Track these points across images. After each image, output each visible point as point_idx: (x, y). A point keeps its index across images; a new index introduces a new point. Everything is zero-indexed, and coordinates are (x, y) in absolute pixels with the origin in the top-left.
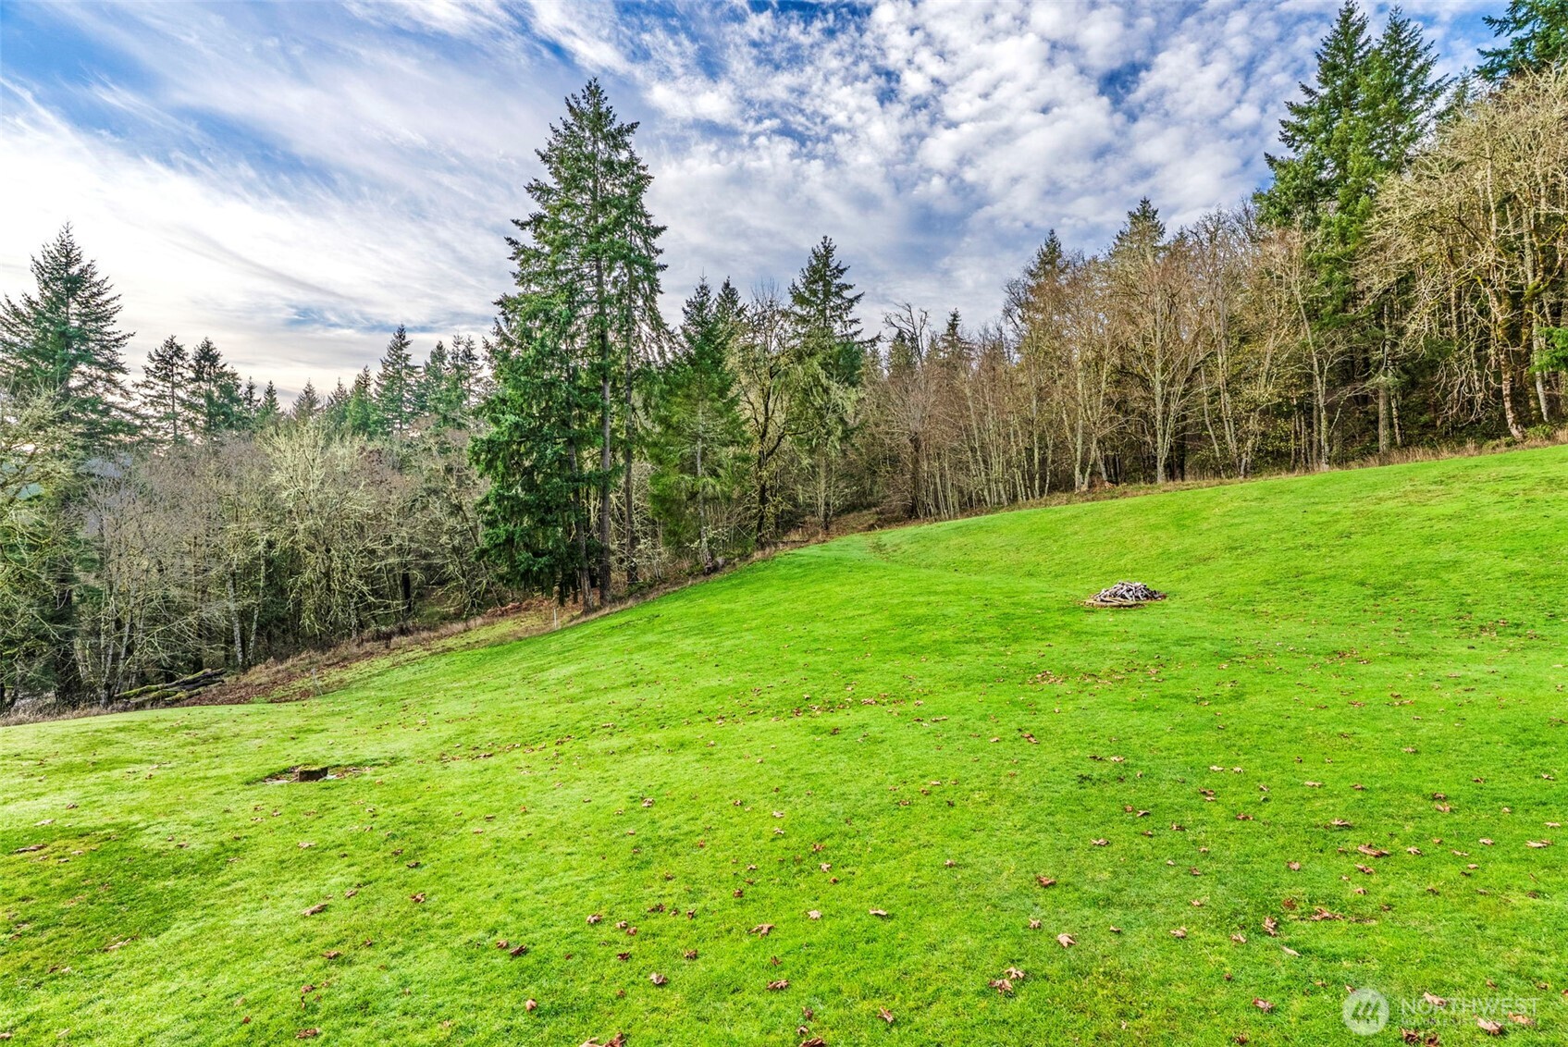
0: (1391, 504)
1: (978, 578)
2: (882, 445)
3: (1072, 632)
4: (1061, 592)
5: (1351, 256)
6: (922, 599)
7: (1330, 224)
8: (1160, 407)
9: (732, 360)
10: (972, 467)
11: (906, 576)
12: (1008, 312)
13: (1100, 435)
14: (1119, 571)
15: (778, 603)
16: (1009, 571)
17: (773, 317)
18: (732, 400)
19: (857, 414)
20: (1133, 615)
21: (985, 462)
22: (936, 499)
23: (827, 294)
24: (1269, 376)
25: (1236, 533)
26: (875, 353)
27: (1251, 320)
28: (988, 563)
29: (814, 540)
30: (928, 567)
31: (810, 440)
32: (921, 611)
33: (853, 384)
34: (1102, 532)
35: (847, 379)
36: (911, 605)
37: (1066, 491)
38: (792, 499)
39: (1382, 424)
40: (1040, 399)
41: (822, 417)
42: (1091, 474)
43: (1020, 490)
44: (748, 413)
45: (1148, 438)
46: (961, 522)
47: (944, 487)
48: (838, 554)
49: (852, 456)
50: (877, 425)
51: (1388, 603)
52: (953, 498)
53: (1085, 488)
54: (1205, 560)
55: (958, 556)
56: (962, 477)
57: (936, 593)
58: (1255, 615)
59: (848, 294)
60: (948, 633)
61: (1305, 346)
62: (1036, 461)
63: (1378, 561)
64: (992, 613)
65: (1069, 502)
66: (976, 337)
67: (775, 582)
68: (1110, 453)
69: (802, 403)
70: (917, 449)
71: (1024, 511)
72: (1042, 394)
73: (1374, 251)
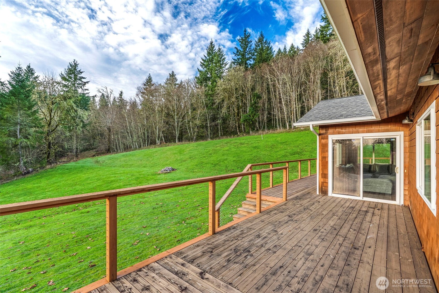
0: (218, 148)
1: (130, 169)
2: (97, 130)
3: (154, 180)
4: (152, 171)
5: (213, 94)
6: (113, 176)
7: (209, 87)
8: (176, 124)
9: (34, 96)
10: (128, 138)
11: (107, 170)
12: (137, 95)
13: (163, 130)
14: (166, 164)
15: (60, 182)
16: (139, 166)
17: (53, 83)
18: (35, 111)
19: (88, 119)
20: (169, 174)
21: (131, 136)
22: (116, 147)
23: (76, 79)
24: (199, 119)
25: (191, 154)
26: (94, 100)
27: (195, 106)
28: (133, 165)
29: (72, 161)
30: (114, 167)
31: (69, 127)
32: (113, 179)
33: (86, 110)
34: (163, 155)
35: (84, 108)
36: (109, 177)
37: (154, 144)
38: (62, 147)
39: (219, 131)
40: (147, 120)
41: (74, 120)
42: (161, 140)
43: (142, 144)
44: (42, 116)
45: (174, 132)
46: (124, 153)
47: (119, 143)
48: (82, 165)
49: (86, 133)
50: (95, 123)
51: (216, 168)
52: (122, 146)
53: (159, 144)
54: (185, 161)
55: (123, 163)
56: (125, 140)
57: (117, 174)
58: (194, 172)
59: (84, 80)
60: (121, 184)
61: (205, 113)
62: (146, 136)
63: (215, 159)
64: (134, 177)
65: (155, 147)
66: (128, 100)
67: (57, 175)
68: (166, 135)
69: (66, 114)
70: (110, 131)
71: (143, 150)
72: (148, 118)
73: (217, 94)
